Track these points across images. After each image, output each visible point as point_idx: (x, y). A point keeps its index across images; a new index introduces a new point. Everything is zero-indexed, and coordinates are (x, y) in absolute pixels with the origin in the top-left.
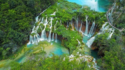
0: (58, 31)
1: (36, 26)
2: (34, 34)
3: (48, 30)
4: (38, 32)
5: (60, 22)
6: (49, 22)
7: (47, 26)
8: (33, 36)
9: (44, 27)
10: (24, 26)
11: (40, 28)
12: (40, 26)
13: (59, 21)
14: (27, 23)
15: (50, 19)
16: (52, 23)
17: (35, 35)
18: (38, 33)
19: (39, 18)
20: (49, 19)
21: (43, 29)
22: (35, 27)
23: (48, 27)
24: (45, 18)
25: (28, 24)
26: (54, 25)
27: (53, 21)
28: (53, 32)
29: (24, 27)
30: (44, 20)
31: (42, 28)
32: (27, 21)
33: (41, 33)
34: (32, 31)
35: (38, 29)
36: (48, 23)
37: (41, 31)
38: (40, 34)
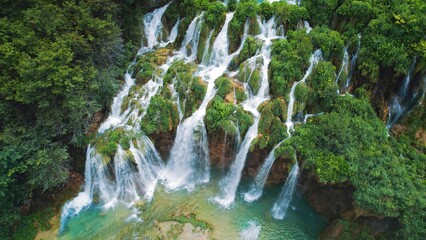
0: (320, 144)
1: (141, 81)
2: (120, 137)
3: (232, 126)
4: (150, 128)
5: (337, 63)
6: (242, 59)
7: (222, 87)
8: (111, 155)
9: (198, 93)
10: (30, 78)
11: (168, 96)
12: (168, 81)
13: (333, 56)
14: (61, 47)
15: (254, 30)
16: (272, 69)
17: (126, 147)
18: (151, 136)
19: (168, 21)
20: (245, 36)
21: (189, 112)
22: (133, 89)
23: (231, 97)
24: (214, 24)
25: (70, 56)
26: (287, 90)
27: (276, 51)
28: (269, 148)
29: (30, 86)
30: (203, 36)
31: (182, 96)
32: (60, 31)
33: (173, 134)
34: (105, 112)
35: (153, 107)
36: (232, 67)
37: (176, 122)
38: (163, 142)
